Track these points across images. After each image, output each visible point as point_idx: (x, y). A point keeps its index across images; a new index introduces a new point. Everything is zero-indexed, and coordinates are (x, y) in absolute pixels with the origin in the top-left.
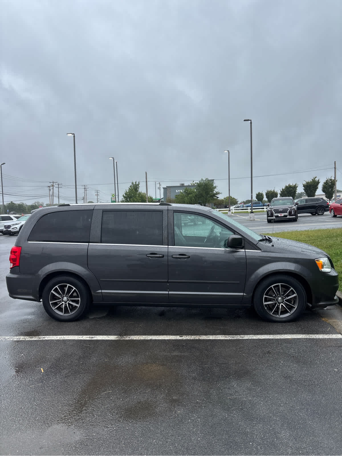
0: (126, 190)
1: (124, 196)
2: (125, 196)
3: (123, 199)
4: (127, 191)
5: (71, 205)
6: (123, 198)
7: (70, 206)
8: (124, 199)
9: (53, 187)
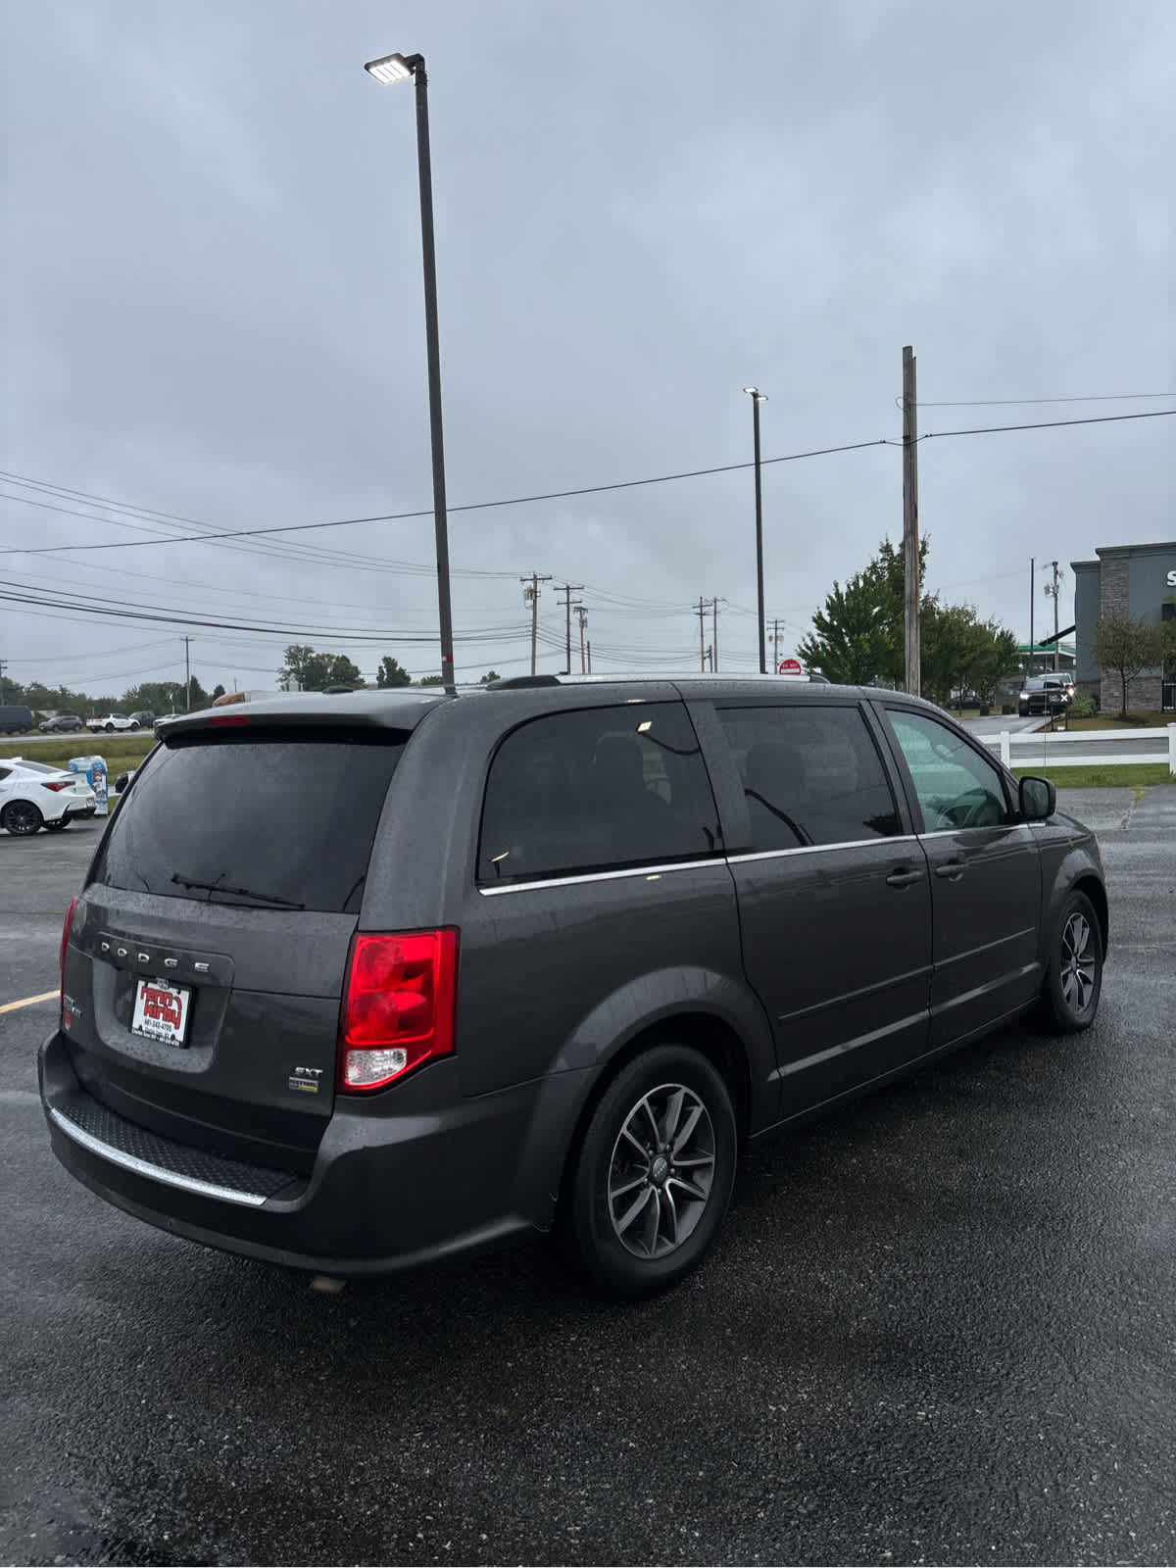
0: (836, 585)
1: (819, 620)
2: (828, 619)
3: (812, 640)
4: (843, 589)
5: (562, 679)
6: (815, 632)
7: (558, 683)
8: (818, 640)
9: (535, 602)
